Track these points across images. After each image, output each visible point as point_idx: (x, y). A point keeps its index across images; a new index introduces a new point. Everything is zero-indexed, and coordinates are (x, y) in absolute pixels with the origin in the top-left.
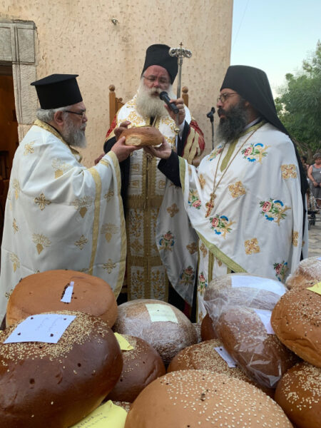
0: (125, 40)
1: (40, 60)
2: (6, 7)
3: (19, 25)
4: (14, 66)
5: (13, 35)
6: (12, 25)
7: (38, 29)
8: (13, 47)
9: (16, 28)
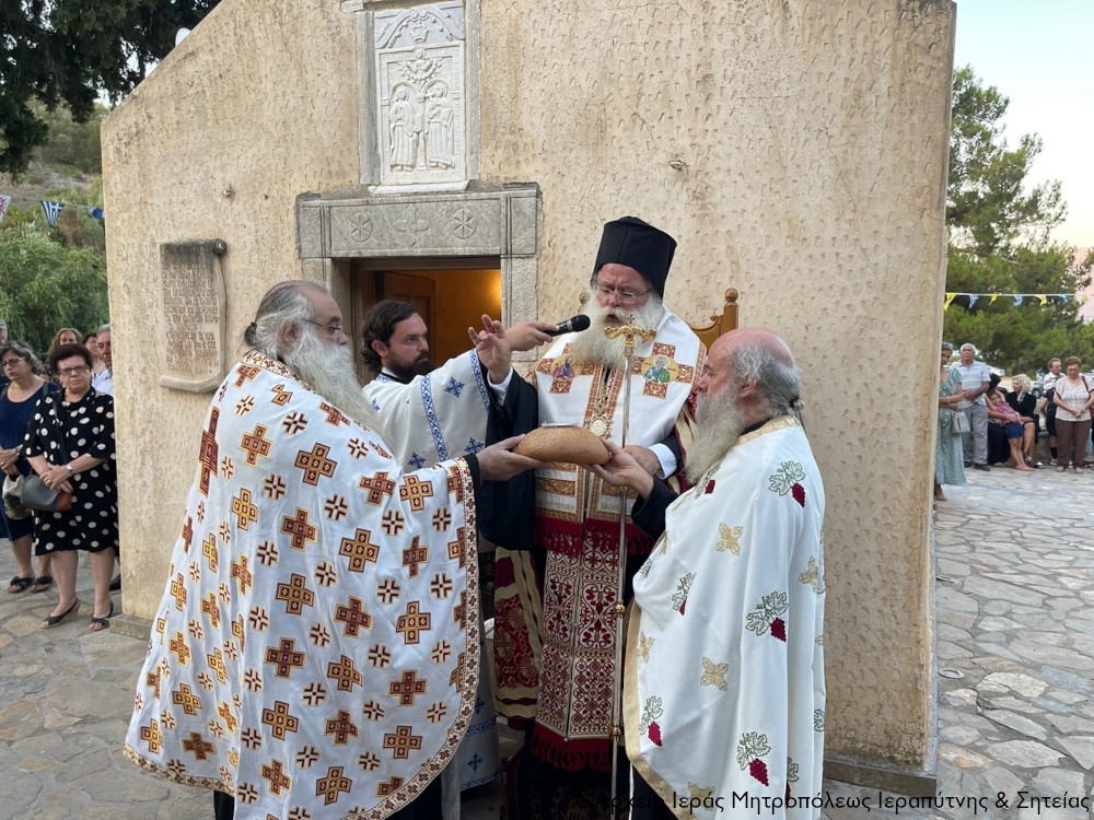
1: (544, 248)
2: (497, 164)
3: (513, 192)
4: (503, 261)
5: (503, 210)
6: (502, 194)
7: (544, 195)
8: (503, 230)
9: (509, 198)
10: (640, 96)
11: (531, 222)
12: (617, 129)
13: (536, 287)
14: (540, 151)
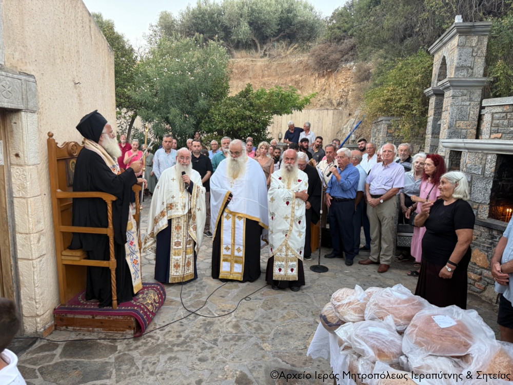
0: (79, 96)
1: (39, 109)
2: (15, 60)
3: (27, 78)
4: (23, 113)
5: (23, 86)
6: (23, 77)
7: (37, 83)
8: (24, 97)
9: (26, 80)
10: (64, 50)
11: (35, 95)
12: (58, 61)
13: (38, 127)
14: (34, 60)
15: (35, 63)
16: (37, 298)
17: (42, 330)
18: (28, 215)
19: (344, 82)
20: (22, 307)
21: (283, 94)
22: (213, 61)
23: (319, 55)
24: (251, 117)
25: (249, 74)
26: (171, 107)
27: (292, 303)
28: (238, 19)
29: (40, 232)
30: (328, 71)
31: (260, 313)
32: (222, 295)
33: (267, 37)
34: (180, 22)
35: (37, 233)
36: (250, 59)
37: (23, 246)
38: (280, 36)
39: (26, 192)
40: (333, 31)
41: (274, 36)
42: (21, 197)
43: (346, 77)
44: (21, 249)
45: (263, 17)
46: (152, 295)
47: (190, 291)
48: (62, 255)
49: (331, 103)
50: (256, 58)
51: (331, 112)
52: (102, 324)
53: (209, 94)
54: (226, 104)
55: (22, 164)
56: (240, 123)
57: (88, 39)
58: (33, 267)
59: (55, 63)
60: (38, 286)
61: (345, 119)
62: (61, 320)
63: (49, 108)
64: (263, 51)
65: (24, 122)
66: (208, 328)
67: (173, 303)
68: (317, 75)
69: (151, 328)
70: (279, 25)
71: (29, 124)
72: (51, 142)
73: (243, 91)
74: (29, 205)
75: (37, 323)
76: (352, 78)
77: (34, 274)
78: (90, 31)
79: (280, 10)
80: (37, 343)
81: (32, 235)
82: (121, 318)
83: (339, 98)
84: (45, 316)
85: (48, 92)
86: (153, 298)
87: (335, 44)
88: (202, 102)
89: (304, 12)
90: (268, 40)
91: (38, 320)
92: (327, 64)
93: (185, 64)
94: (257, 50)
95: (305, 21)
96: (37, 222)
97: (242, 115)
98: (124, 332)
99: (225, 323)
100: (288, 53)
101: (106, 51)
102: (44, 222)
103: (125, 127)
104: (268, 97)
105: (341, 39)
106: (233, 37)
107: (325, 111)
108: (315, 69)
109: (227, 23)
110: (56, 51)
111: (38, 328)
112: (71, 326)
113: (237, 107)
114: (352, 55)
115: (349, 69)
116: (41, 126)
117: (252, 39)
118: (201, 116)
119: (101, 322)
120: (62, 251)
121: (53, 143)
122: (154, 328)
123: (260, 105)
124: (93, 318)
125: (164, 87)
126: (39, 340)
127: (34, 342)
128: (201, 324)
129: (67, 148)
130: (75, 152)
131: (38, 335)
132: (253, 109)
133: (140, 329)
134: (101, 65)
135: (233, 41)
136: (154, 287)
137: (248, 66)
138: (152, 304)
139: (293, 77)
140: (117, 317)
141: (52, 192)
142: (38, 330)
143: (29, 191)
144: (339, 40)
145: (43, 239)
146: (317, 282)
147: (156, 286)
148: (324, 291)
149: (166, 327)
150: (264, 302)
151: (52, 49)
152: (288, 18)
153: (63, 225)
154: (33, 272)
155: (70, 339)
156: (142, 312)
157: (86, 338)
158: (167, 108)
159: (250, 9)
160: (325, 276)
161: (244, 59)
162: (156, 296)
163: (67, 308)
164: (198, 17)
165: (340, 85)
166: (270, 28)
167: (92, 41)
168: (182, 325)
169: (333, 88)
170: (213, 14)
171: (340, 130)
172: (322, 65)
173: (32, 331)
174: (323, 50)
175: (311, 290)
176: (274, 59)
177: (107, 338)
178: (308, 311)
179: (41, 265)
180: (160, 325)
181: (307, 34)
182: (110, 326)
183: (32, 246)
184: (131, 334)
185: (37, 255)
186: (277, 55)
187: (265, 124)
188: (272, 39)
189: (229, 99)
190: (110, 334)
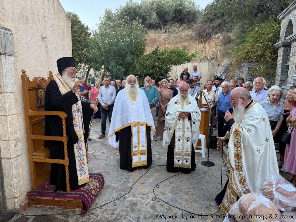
0: (46, 47)
1: (15, 53)
3: (5, 31)
4: (3, 56)
6: (2, 31)
7: (13, 35)
8: (3, 44)
9: (4, 33)
10: (34, 14)
11: (12, 43)
12: (30, 22)
13: (14, 66)
14: (11, 19)
15: (12, 21)
16: (15, 185)
17: (19, 207)
18: (7, 127)
19: (214, 45)
20: (5, 191)
21: (178, 52)
22: (136, 34)
23: (199, 30)
24: (159, 67)
25: (156, 43)
26: (110, 61)
27: (192, 190)
28: (150, 11)
29: (17, 139)
30: (205, 39)
31: (169, 196)
32: (143, 182)
33: (167, 21)
34: (116, 15)
35: (14, 140)
36: (157, 34)
37: (5, 149)
38: (175, 20)
39: (5, 111)
40: (207, 15)
41: (171, 21)
42: (3, 115)
43: (216, 43)
44: (3, 151)
45: (165, 10)
46: (95, 183)
47: (121, 179)
48: (33, 155)
49: (207, 58)
50: (160, 34)
51: (207, 64)
52: (59, 204)
53: (133, 53)
54: (143, 59)
55: (3, 92)
56: (152, 70)
57: (52, 10)
58: (12, 164)
59: (27, 23)
60: (15, 177)
61: (216, 67)
62: (32, 200)
63: (23, 53)
64: (165, 29)
65: (3, 62)
66: (133, 207)
67: (109, 187)
68: (198, 42)
69: (93, 207)
70: (174, 14)
71: (7, 63)
72: (24, 77)
73: (153, 51)
74: (8, 121)
75: (15, 202)
76: (220, 43)
77: (12, 169)
78: (54, 4)
79: (175, 5)
80: (15, 217)
81: (10, 142)
82: (72, 200)
83: (212, 55)
84: (21, 197)
85: (22, 42)
86: (95, 184)
87: (209, 23)
88: (129, 58)
89: (189, 6)
90: (168, 23)
91: (16, 200)
92: (204, 35)
93: (118, 35)
94: (161, 29)
95: (190, 11)
96: (15, 132)
97: (153, 65)
98: (75, 210)
99: (145, 204)
100: (180, 30)
101: (65, 19)
102: (20, 132)
103: (84, 75)
104: (169, 54)
105: (212, 20)
106: (147, 22)
107: (204, 63)
108: (196, 39)
109: (143, 14)
110: (28, 14)
111: (16, 206)
112: (39, 204)
113: (150, 61)
114: (219, 30)
115: (218, 38)
116: (16, 65)
117: (158, 23)
118: (128, 66)
119: (59, 202)
120: (32, 153)
121: (25, 77)
122: (95, 207)
123: (165, 59)
124: (54, 199)
125: (106, 49)
126: (16, 215)
127: (13, 216)
128: (128, 204)
129: (36, 81)
130: (42, 84)
131: (16, 211)
132: (160, 62)
133: (85, 208)
134: (62, 27)
135: (147, 24)
136: (96, 177)
137: (156, 38)
138: (94, 189)
139: (183, 44)
140: (70, 199)
141: (26, 112)
142: (16, 208)
143: (8, 111)
144: (211, 21)
145: (19, 144)
146: (208, 174)
147: (97, 176)
148: (213, 180)
149: (103, 206)
150: (172, 188)
151: (25, 13)
152: (180, 9)
153: (33, 134)
154: (12, 167)
155: (38, 214)
156: (87, 195)
157: (49, 213)
158: (108, 62)
159: (157, 5)
160: (213, 169)
161: (154, 35)
162: (97, 183)
163: (36, 192)
164: (127, 11)
165: (212, 47)
166: (169, 16)
167: (55, 11)
168: (115, 205)
169: (208, 50)
170: (135, 9)
171: (213, 74)
172: (201, 36)
173: (12, 208)
174: (201, 27)
175: (204, 180)
176: (171, 34)
177: (63, 214)
178: (204, 196)
179: (18, 162)
180: (99, 204)
181: (191, 18)
182: (65, 205)
183: (11, 149)
184: (80, 211)
185: (15, 155)
186: (174, 32)
187: (167, 71)
188: (170, 22)
189: (145, 56)
190: (65, 211)
